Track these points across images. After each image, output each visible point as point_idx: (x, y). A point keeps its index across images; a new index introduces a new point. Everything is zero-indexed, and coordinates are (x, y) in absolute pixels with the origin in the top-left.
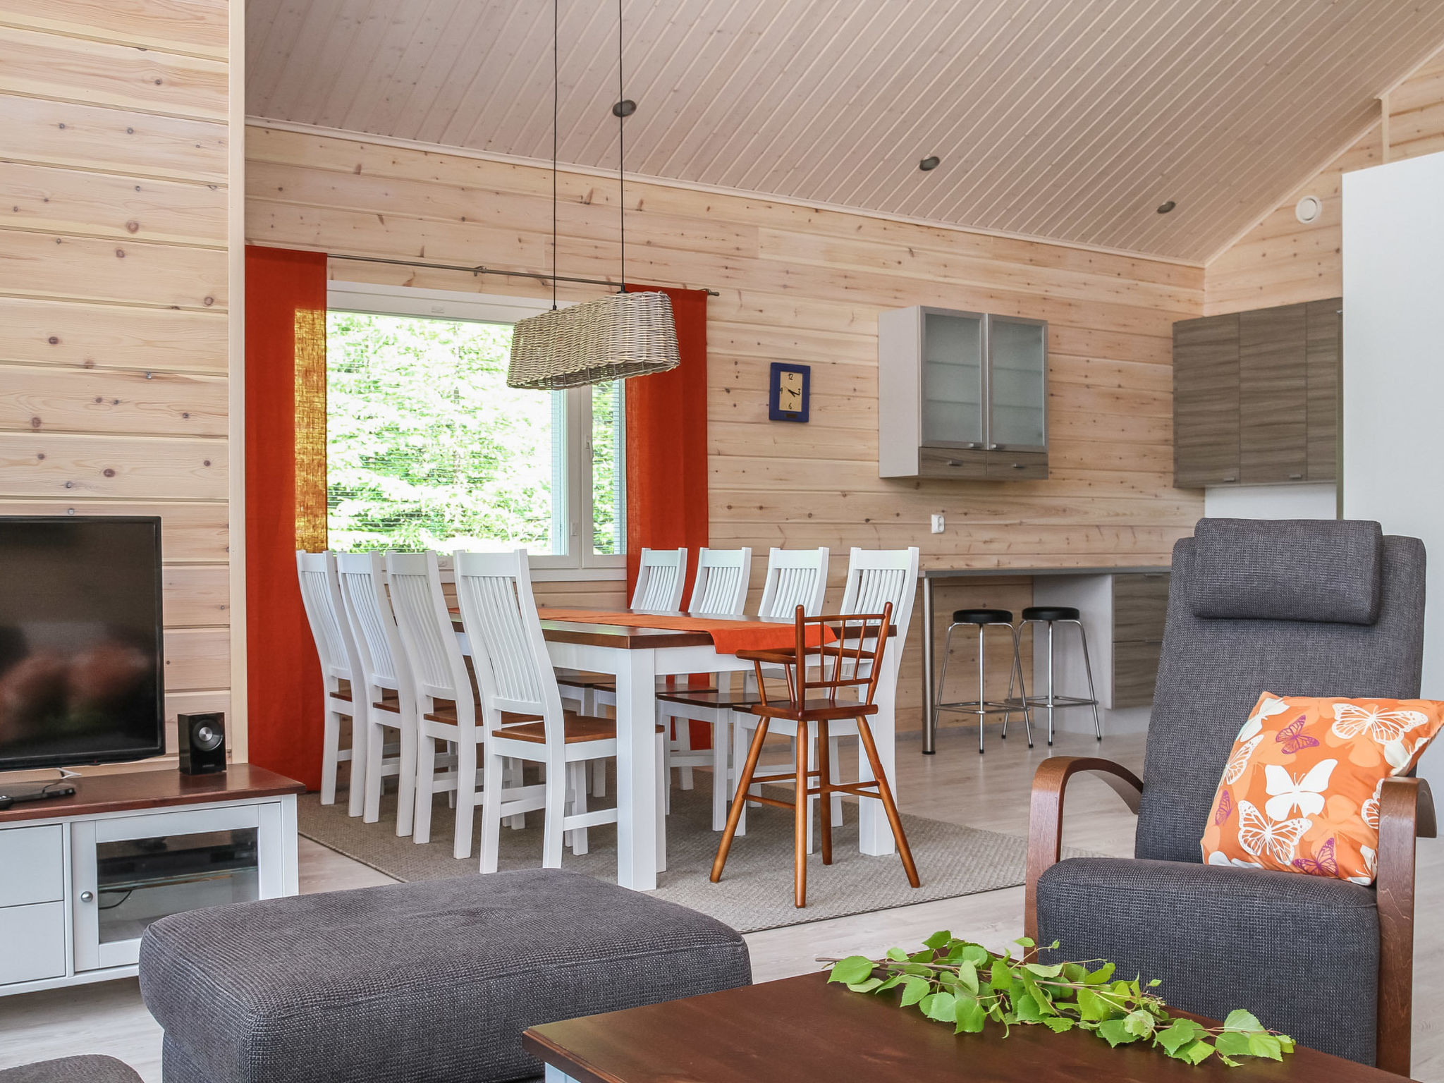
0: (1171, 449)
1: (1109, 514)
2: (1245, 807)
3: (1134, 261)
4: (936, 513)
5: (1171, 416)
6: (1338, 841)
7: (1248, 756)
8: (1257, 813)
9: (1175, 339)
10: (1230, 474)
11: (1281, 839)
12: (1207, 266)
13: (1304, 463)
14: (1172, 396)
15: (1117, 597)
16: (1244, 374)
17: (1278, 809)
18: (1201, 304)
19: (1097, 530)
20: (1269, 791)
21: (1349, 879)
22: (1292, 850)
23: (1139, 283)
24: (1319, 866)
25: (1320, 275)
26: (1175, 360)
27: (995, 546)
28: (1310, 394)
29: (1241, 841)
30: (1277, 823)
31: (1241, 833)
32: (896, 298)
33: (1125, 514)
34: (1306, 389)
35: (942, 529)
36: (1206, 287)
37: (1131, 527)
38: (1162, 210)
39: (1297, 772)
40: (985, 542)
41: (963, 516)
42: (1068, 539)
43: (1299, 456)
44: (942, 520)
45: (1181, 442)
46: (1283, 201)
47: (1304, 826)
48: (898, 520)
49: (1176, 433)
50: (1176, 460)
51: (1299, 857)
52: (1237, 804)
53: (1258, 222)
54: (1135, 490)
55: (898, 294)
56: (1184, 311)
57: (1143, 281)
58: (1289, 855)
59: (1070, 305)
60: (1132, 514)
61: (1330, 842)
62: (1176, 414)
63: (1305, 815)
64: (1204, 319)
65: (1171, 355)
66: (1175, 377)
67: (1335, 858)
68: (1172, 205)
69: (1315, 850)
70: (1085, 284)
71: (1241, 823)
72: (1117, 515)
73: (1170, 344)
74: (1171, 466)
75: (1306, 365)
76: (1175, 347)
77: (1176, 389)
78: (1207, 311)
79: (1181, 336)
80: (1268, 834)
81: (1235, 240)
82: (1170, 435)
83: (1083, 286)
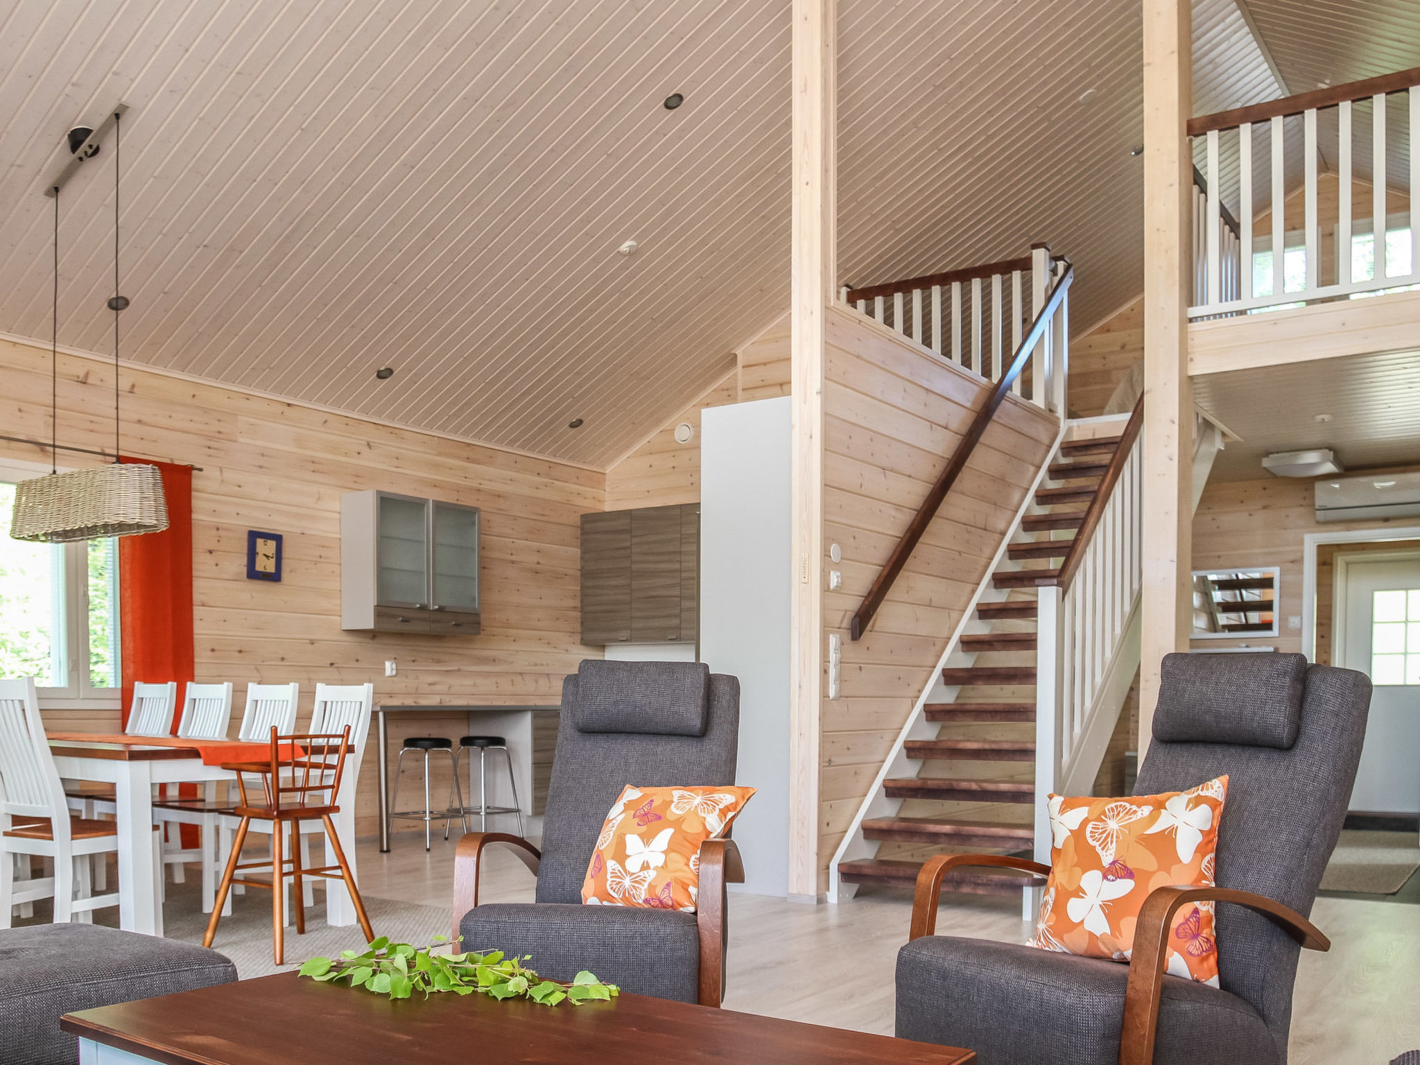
0: (579, 614)
1: (530, 664)
2: (611, 865)
3: (552, 465)
4: (389, 659)
5: (578, 588)
6: (673, 884)
7: (614, 829)
8: (620, 868)
9: (582, 528)
10: (624, 634)
11: (636, 885)
12: (607, 472)
13: (679, 628)
14: (579, 573)
15: (536, 729)
16: (634, 558)
17: (633, 865)
18: (604, 502)
19: (520, 677)
20: (628, 852)
21: (681, 909)
22: (643, 892)
23: (554, 481)
24: (661, 902)
25: (692, 484)
26: (582, 544)
27: (437, 688)
28: (684, 575)
29: (609, 888)
30: (633, 874)
31: (609, 883)
32: (355, 482)
33: (542, 665)
34: (680, 571)
35: (394, 673)
36: (607, 488)
37: (548, 675)
38: (573, 426)
39: (647, 838)
40: (430, 684)
41: (413, 664)
42: (497, 683)
43: (675, 622)
44: (394, 666)
45: (589, 609)
46: (665, 425)
47: (651, 875)
48: (357, 665)
49: (582, 601)
50: (582, 623)
51: (648, 897)
52: (606, 863)
53: (648, 440)
54: (550, 645)
55: (358, 480)
56: (590, 506)
57: (557, 480)
58: (641, 895)
59: (499, 496)
60: (548, 664)
61: (668, 885)
62: (582, 587)
63: (652, 867)
64: (605, 512)
65: (579, 540)
66: (582, 558)
67: (671, 895)
68: (580, 422)
69: (658, 891)
70: (511, 480)
71: (609, 875)
72: (536, 665)
73: (579, 532)
74: (578, 627)
75: (680, 552)
76: (582, 534)
77: (582, 567)
78: (608, 507)
79: (587, 526)
80: (627, 882)
81: (629, 453)
82: (577, 603)
83: (509, 482)
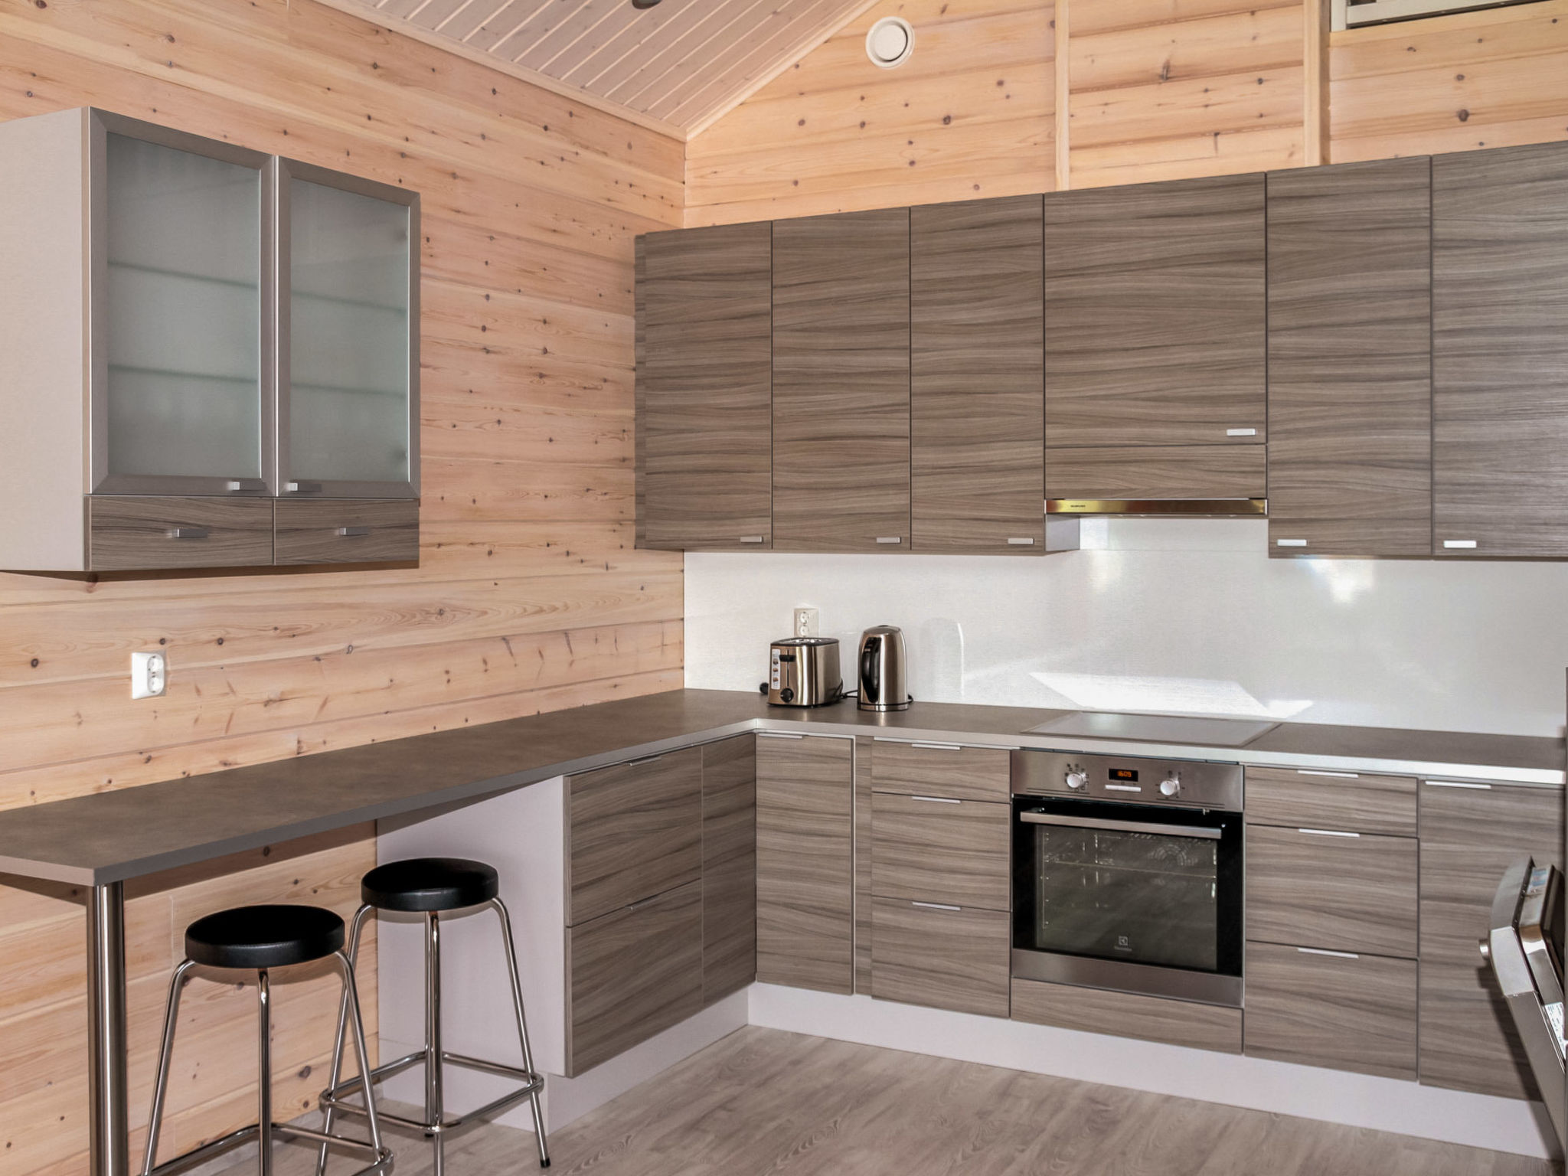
0: (631, 476)
1: (525, 610)
3: (576, 110)
4: (142, 647)
5: (632, 412)
9: (639, 265)
10: (755, 529)
12: (689, 138)
13: (906, 516)
14: (633, 375)
15: (576, 824)
16: (779, 339)
18: (682, 207)
19: (503, 645)
23: (581, 151)
25: (912, 163)
26: (640, 307)
27: (288, 709)
28: (918, 384)
32: (29, 94)
33: (554, 609)
34: (909, 372)
35: (158, 685)
36: (688, 177)
37: (566, 633)
38: (640, 4)
40: (267, 703)
41: (214, 648)
42: (447, 672)
43: (894, 501)
44: (158, 665)
45: (654, 463)
46: (844, 22)
48: (34, 677)
49: (640, 444)
50: (640, 498)
53: (795, 62)
54: (571, 558)
55: (36, 87)
56: (655, 217)
57: (587, 148)
59: (454, 176)
60: (566, 607)
62: (641, 410)
64: (683, 230)
65: (632, 297)
66: (639, 340)
70: (483, 137)
72: (541, 611)
73: (631, 276)
74: (631, 509)
75: (910, 327)
76: (638, 282)
77: (640, 362)
78: (689, 220)
79: (651, 262)
81: (746, 93)
82: (630, 451)
83: (479, 141)
